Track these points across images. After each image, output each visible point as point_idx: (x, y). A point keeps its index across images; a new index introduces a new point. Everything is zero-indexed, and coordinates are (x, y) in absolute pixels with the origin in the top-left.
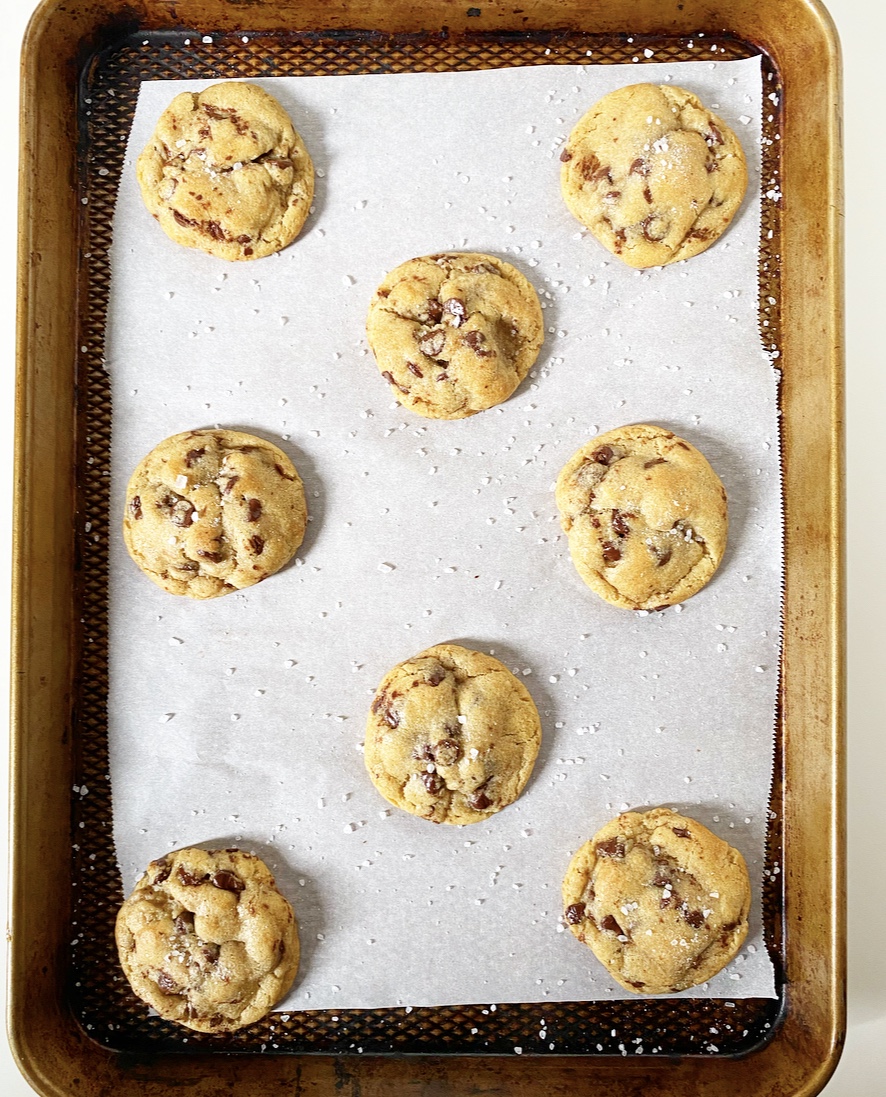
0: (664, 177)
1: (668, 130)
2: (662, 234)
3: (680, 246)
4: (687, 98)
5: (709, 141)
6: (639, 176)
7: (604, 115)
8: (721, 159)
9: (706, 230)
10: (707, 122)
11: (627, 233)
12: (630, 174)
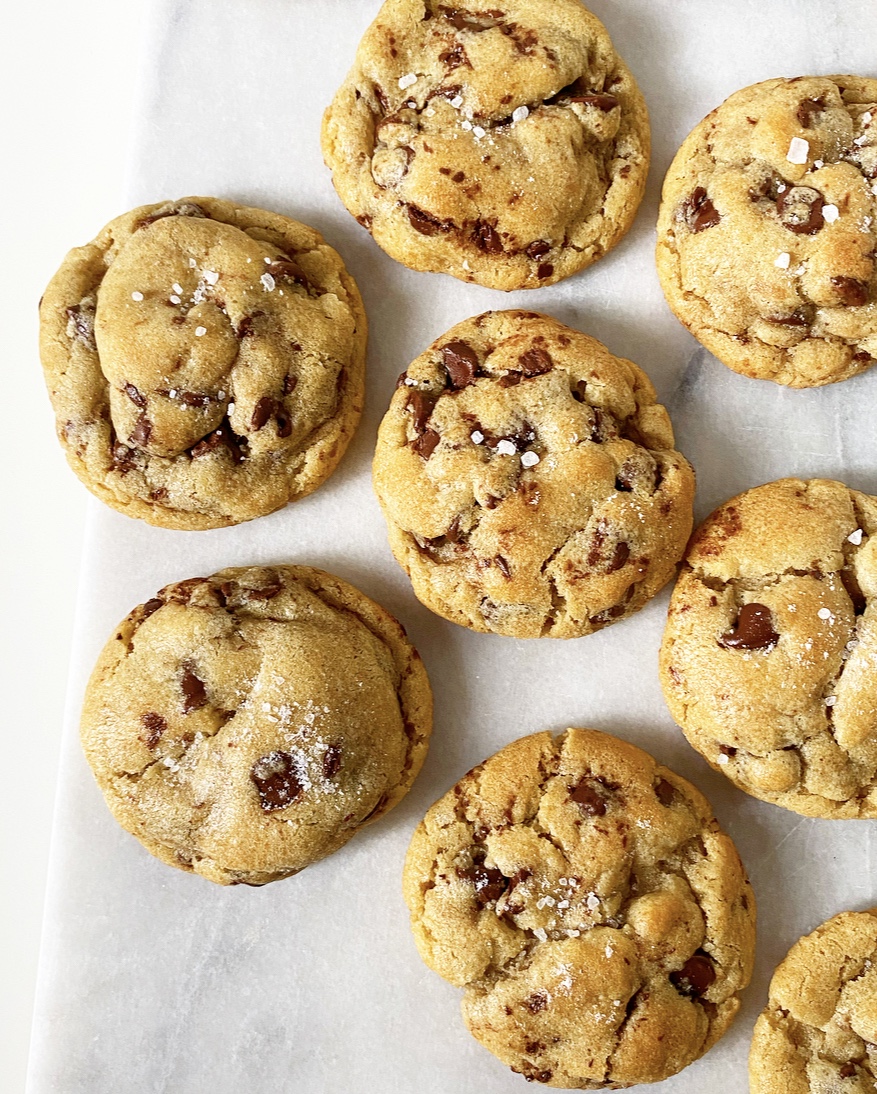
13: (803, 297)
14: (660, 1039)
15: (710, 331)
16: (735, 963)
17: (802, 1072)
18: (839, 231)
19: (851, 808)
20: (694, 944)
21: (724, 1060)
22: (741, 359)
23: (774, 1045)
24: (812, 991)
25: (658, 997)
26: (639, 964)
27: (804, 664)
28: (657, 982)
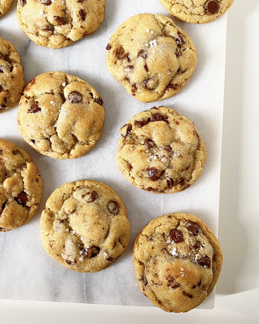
0: (154, 59)
1: (157, 36)
2: (154, 87)
3: (164, 92)
4: (167, 21)
5: (178, 41)
6: (142, 58)
7: (126, 28)
8: (184, 50)
9: (176, 84)
10: (176, 33)
11: (137, 86)
12: (138, 57)
13: (49, 23)
14: (11, 215)
15: (29, 33)
16: (33, 195)
17: (52, 224)
18: (55, 4)
19: (66, 155)
20: (20, 190)
21: (36, 224)
22: (36, 40)
23: (45, 217)
24: (55, 202)
25: (11, 204)
26: (4, 194)
27: (46, 115)
28: (10, 200)
